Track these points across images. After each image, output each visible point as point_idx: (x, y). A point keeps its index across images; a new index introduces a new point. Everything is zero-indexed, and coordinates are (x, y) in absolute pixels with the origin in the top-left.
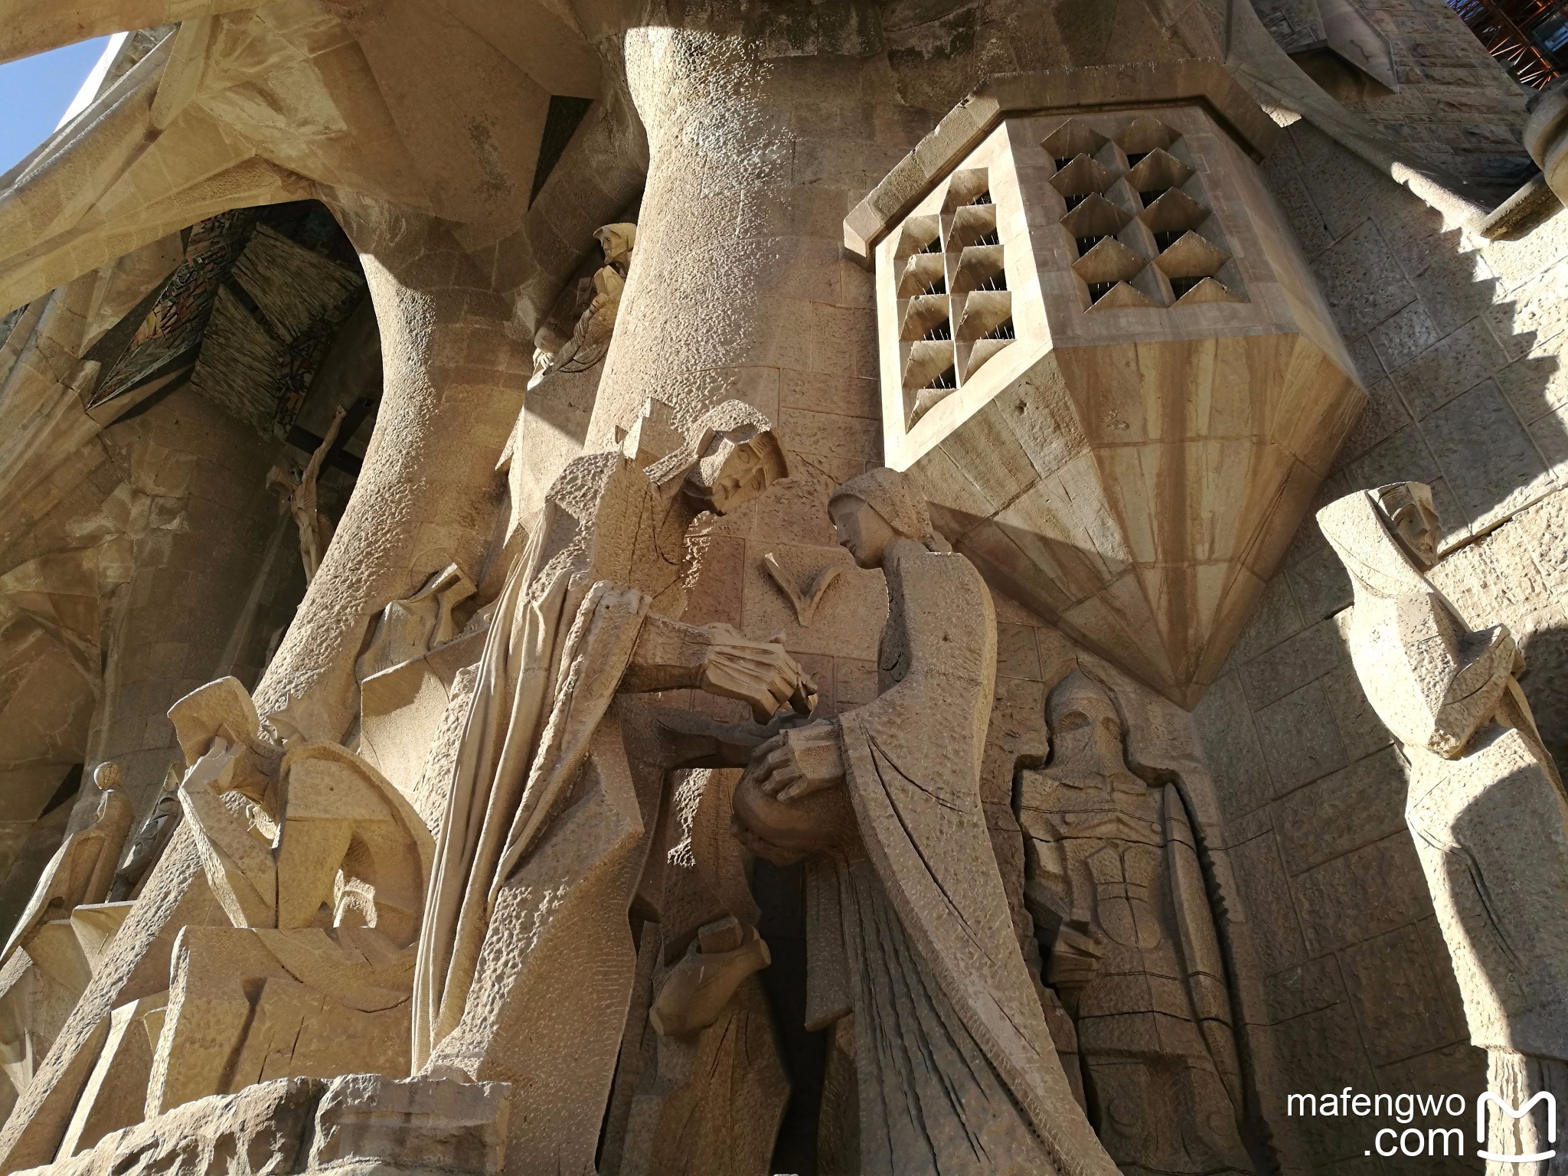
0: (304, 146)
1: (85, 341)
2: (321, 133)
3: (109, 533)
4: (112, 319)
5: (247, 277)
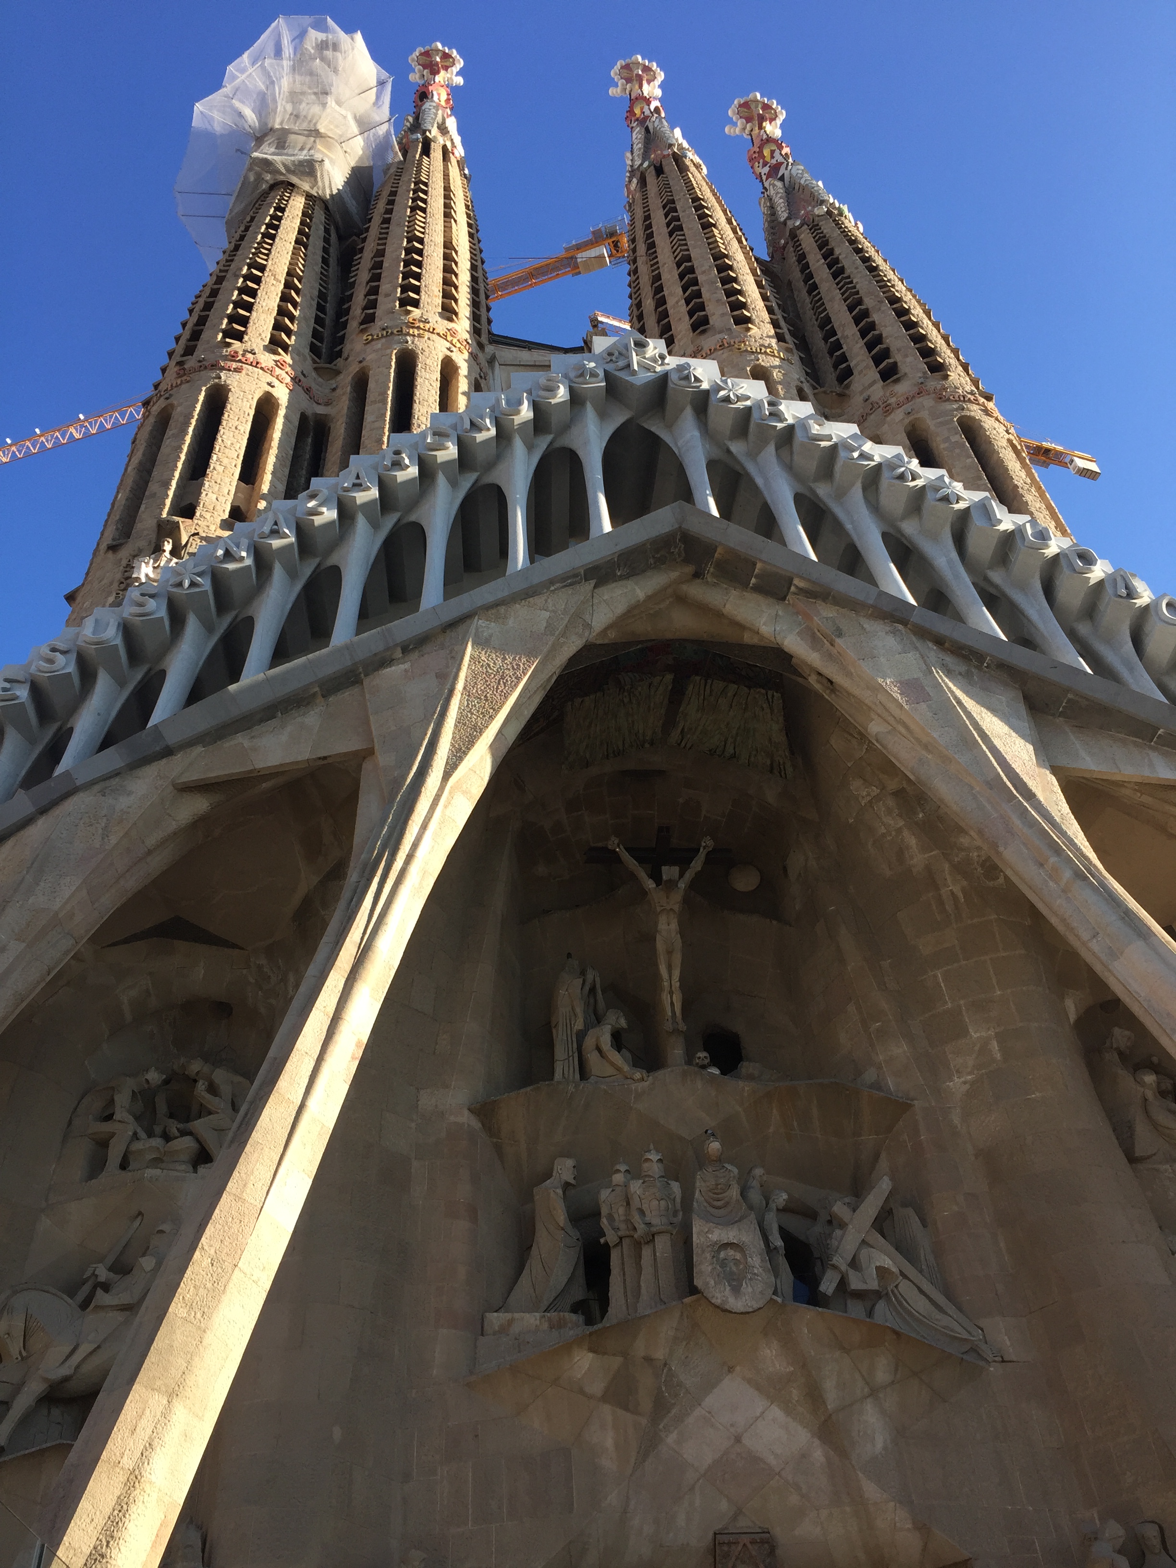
5: (702, 692)
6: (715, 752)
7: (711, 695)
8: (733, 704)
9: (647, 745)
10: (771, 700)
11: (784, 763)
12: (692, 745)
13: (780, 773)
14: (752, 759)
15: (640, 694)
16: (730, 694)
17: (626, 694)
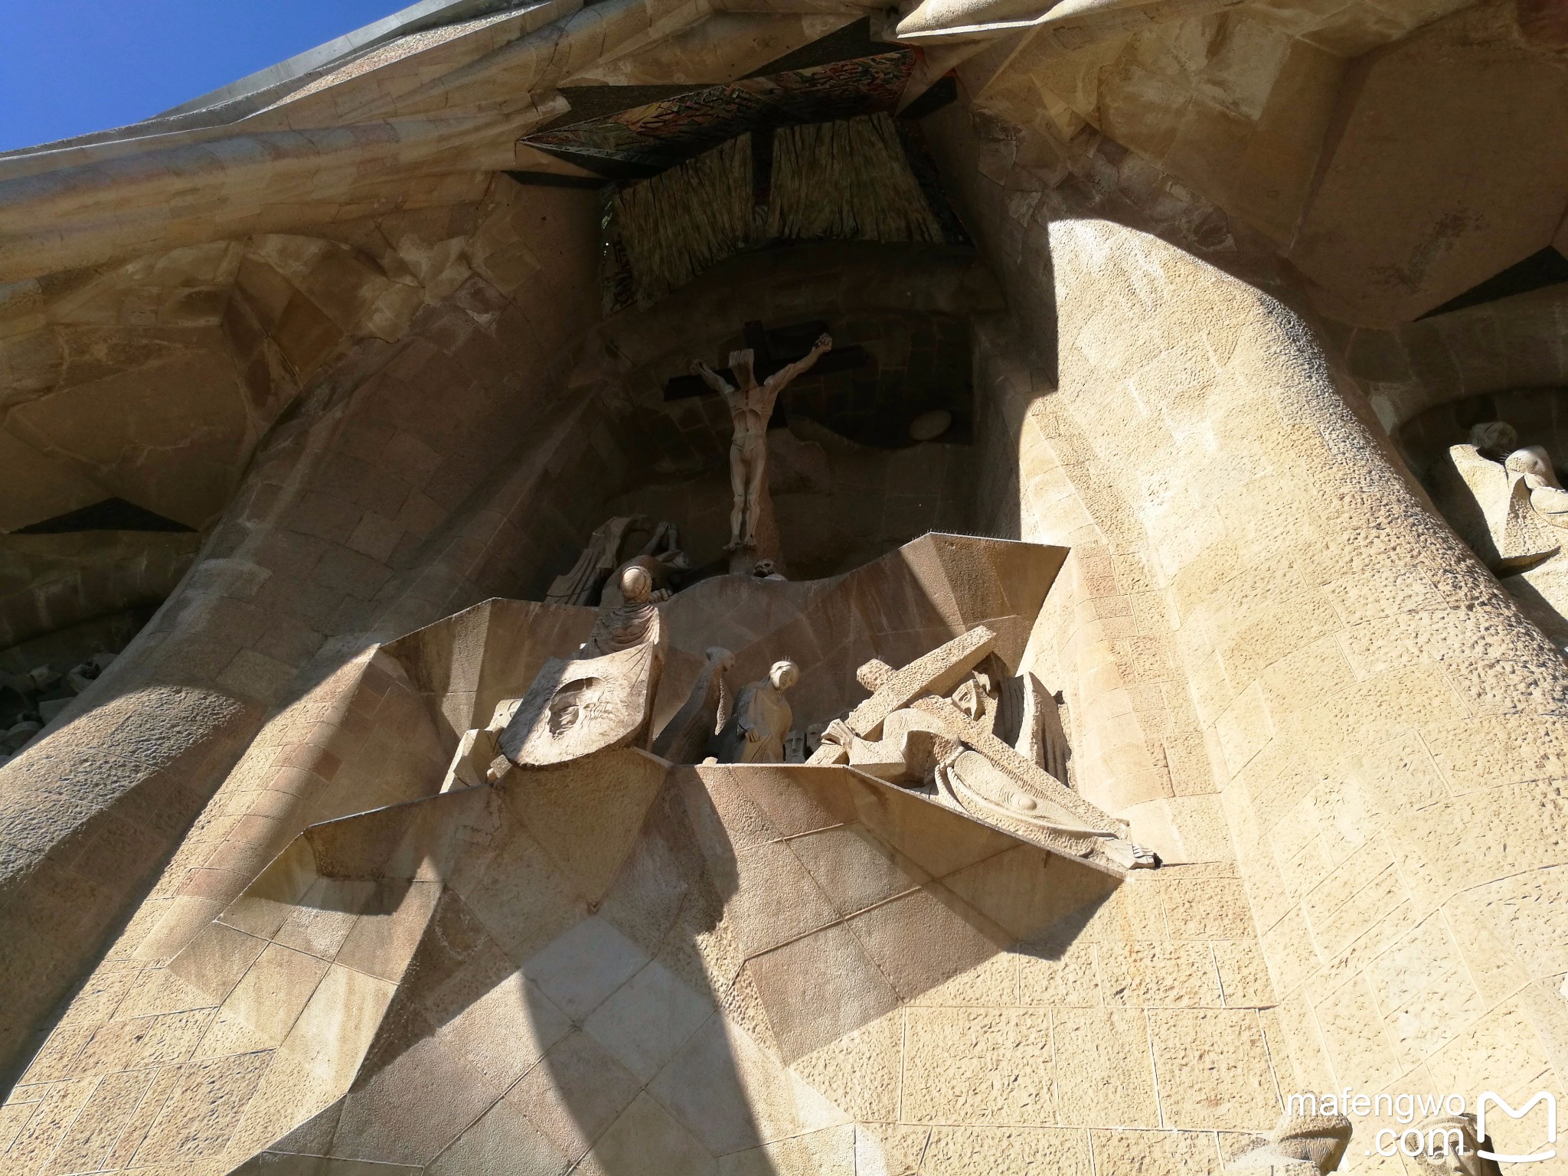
0: (1181, 100)
1: (577, 76)
2: (1222, 103)
3: (415, 276)
4: (622, 78)
5: (791, 147)
6: (831, 232)
7: (803, 148)
8: (835, 151)
9: (741, 245)
10: (879, 128)
11: (924, 219)
12: (799, 229)
13: (922, 235)
14: (882, 227)
15: (711, 170)
16: (827, 140)
17: (691, 172)
